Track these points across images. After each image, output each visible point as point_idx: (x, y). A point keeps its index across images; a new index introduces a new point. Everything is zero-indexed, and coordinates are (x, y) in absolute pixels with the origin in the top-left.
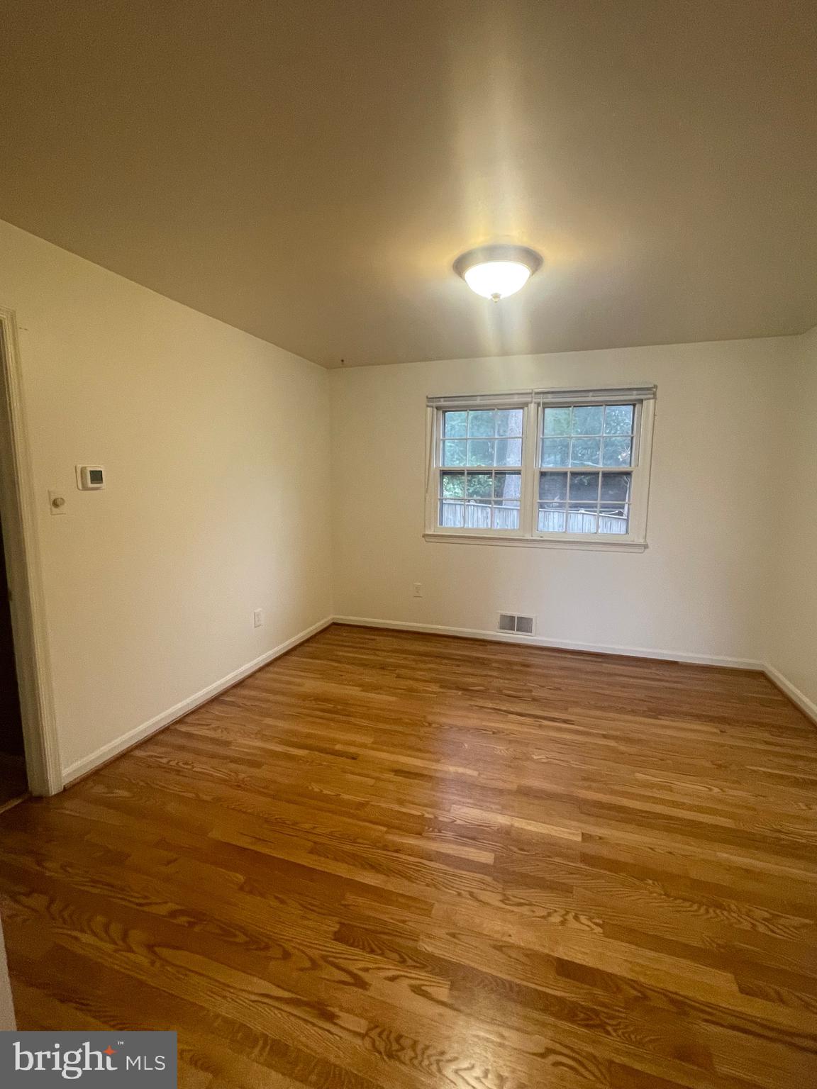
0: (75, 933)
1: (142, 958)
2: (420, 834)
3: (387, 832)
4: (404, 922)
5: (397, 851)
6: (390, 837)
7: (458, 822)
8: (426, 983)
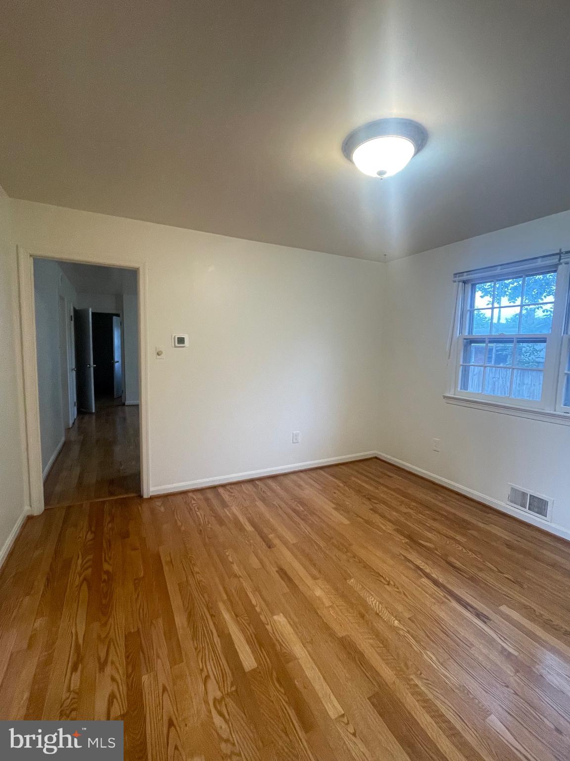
0: (80, 557)
1: (77, 581)
2: (237, 616)
3: (224, 602)
4: (158, 657)
5: (212, 616)
6: (221, 606)
7: (268, 627)
8: (119, 699)
